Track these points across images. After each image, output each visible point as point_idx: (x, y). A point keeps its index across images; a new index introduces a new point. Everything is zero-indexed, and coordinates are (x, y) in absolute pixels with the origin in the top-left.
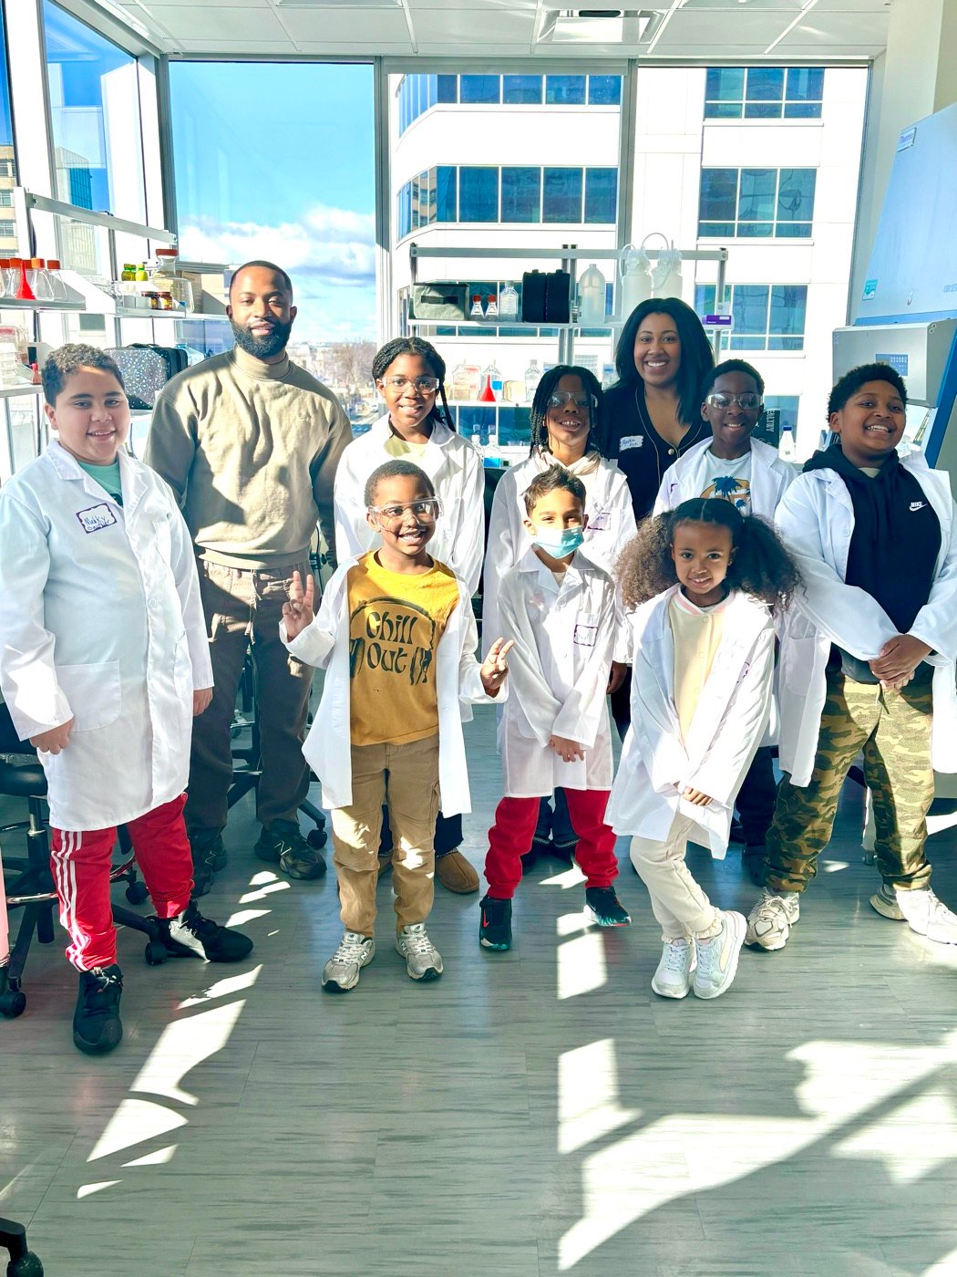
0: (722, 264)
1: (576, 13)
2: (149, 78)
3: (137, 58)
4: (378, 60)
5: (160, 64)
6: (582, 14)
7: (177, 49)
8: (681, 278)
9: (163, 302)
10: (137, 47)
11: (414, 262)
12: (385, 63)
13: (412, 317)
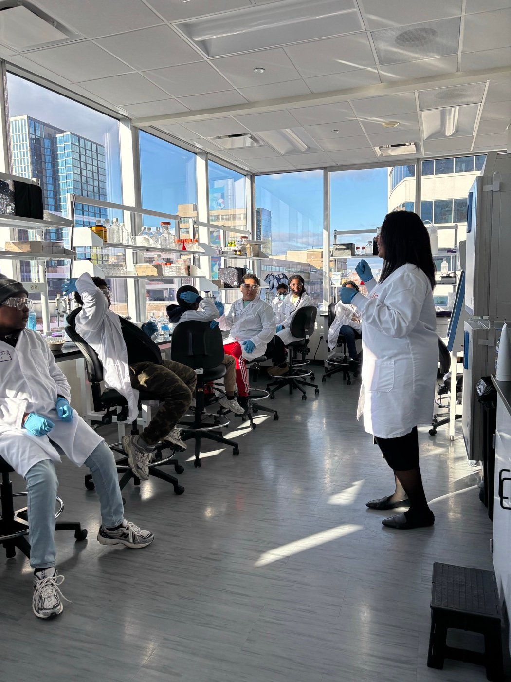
0: (456, 231)
1: (390, 146)
2: (248, 181)
3: (246, 176)
4: (325, 168)
5: (252, 177)
6: (392, 146)
7: (257, 172)
8: (437, 237)
9: (238, 253)
10: (245, 173)
11: (335, 236)
12: (327, 169)
13: (332, 256)
